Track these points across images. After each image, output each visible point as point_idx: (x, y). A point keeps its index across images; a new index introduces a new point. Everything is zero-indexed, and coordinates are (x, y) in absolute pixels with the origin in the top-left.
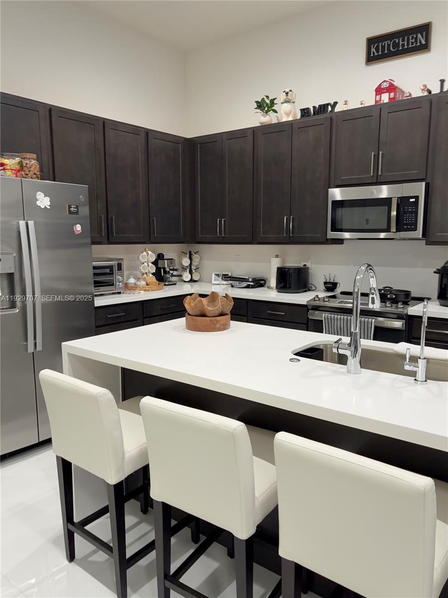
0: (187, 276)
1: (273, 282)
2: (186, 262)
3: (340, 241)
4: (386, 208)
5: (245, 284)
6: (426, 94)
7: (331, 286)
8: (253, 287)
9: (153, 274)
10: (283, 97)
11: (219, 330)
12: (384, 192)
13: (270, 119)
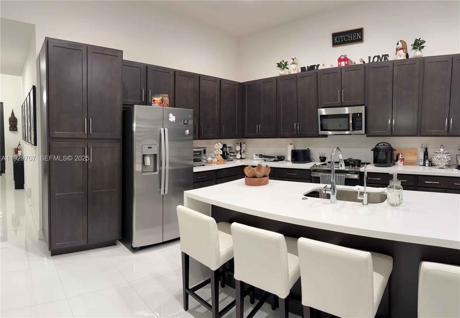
0: (238, 156)
1: (289, 158)
2: (238, 148)
3: (326, 136)
4: (347, 119)
5: (273, 159)
6: (362, 63)
7: (323, 159)
8: (277, 161)
9: (221, 155)
10: (291, 61)
11: (264, 185)
12: (347, 110)
13: (285, 72)
